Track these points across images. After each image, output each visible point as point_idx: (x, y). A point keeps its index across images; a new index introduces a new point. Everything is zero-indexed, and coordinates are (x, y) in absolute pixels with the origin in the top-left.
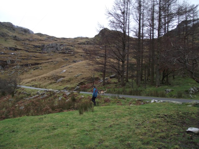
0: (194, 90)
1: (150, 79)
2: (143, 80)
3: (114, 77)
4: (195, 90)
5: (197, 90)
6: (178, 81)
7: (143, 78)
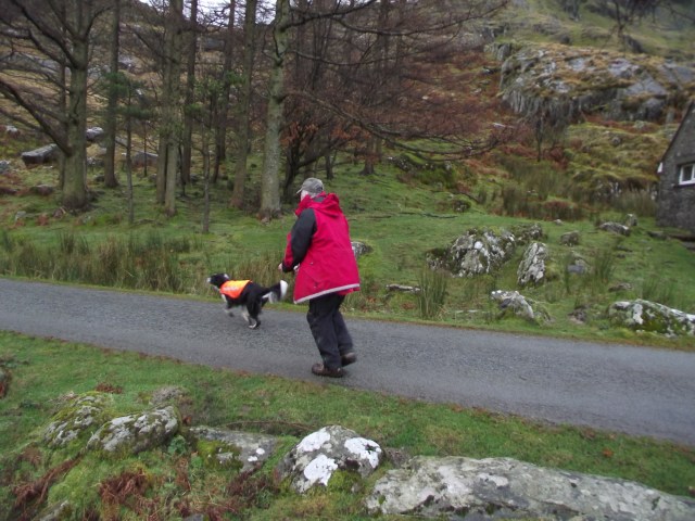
0: (486, 253)
1: (226, 178)
2: (195, 180)
3: (46, 160)
4: (490, 250)
5: (502, 253)
6: (348, 192)
7: (193, 172)
